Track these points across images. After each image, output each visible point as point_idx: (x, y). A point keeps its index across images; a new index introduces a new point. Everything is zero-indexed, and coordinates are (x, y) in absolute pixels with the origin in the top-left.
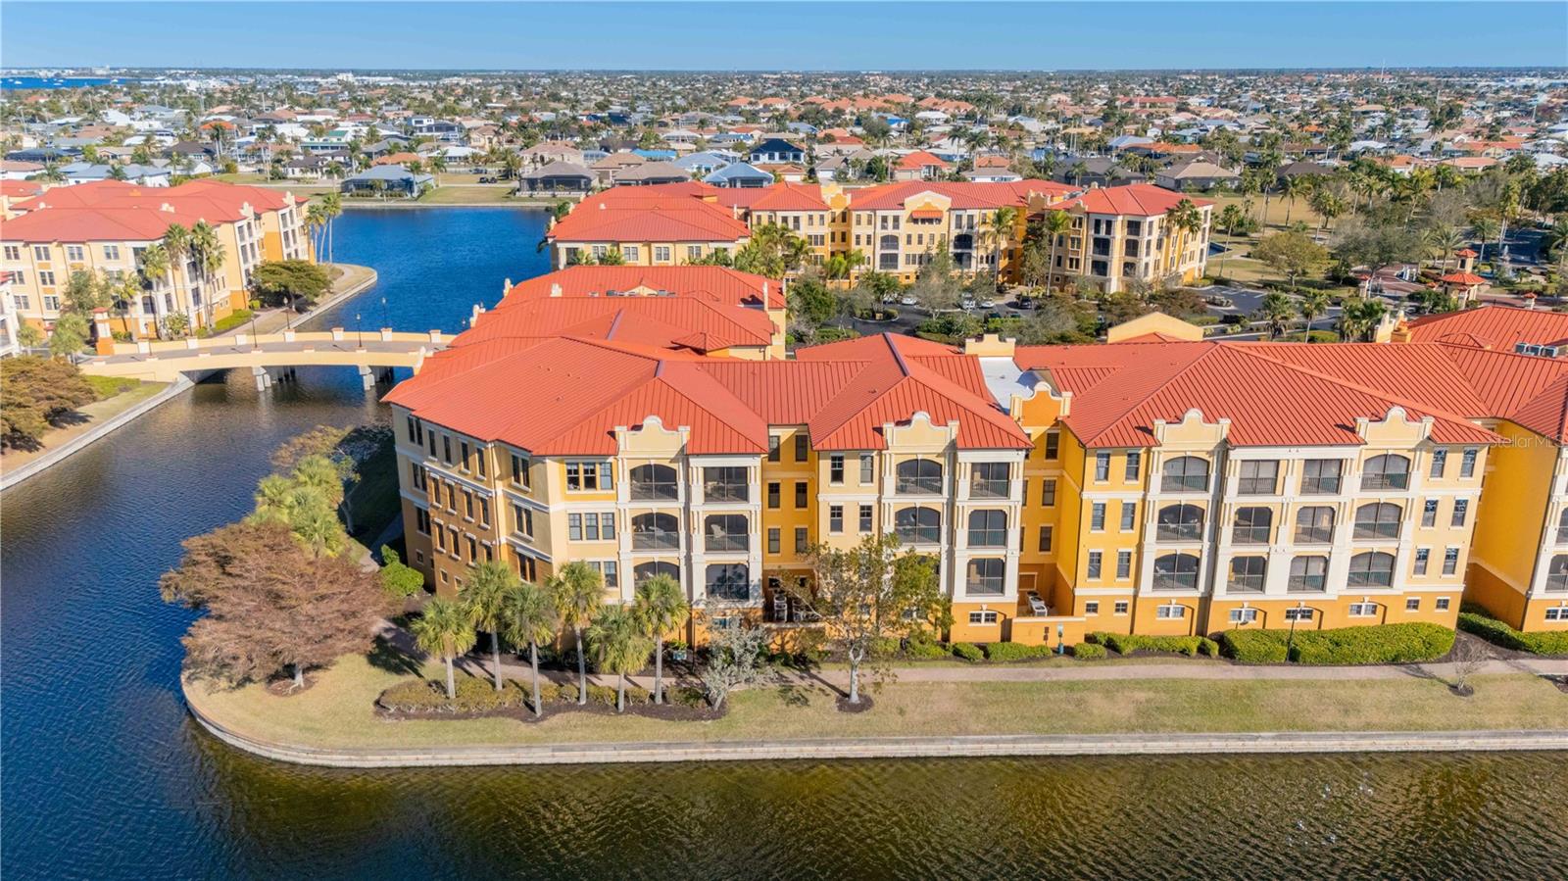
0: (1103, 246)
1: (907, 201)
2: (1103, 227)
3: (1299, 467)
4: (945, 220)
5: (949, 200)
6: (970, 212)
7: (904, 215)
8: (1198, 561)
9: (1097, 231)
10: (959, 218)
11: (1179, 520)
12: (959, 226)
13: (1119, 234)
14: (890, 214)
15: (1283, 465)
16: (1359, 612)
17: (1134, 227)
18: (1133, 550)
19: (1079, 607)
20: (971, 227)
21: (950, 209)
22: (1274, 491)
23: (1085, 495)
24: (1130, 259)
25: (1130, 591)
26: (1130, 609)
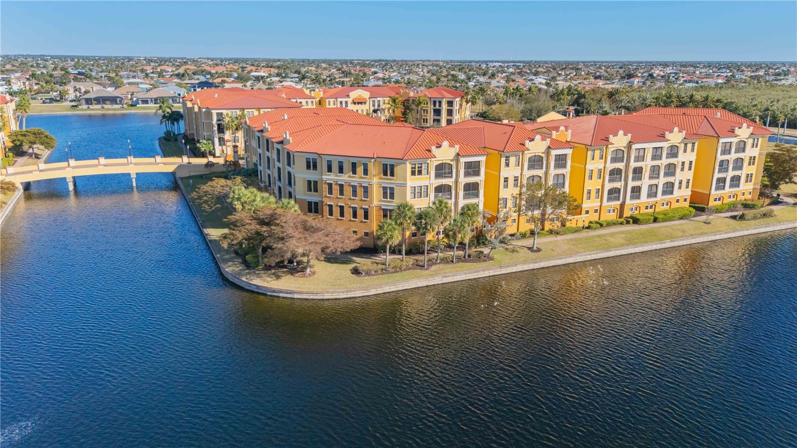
0: (438, 112)
1: (351, 94)
2: (437, 104)
3: (651, 150)
4: (368, 103)
5: (369, 93)
6: (378, 99)
7: (350, 100)
8: (620, 190)
9: (435, 105)
10: (374, 101)
11: (615, 174)
12: (374, 105)
13: (445, 107)
14: (344, 100)
15: (646, 150)
16: (663, 205)
17: (450, 103)
18: (600, 187)
19: (583, 212)
20: (379, 106)
21: (369, 98)
22: (643, 160)
23: (587, 167)
24: (449, 118)
25: (599, 204)
26: (599, 211)
